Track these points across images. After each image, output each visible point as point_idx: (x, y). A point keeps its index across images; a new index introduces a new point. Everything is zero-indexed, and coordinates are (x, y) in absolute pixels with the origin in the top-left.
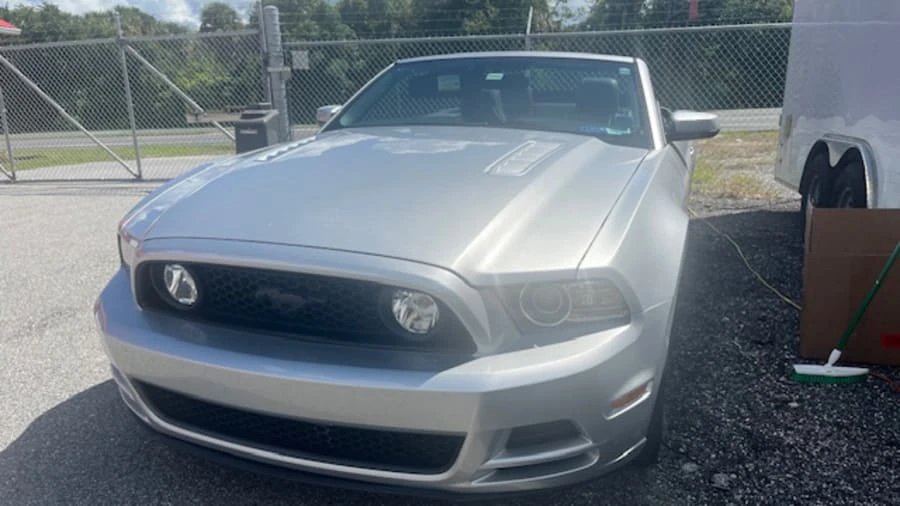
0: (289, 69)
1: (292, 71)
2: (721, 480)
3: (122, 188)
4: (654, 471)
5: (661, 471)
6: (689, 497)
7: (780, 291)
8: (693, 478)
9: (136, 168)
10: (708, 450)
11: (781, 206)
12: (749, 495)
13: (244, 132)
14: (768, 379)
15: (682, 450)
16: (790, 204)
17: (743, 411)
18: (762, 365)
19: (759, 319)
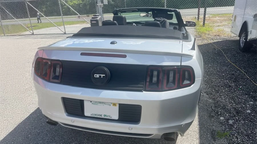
0: (103, 4)
1: (103, 5)
2: (231, 122)
3: (61, 36)
4: (213, 119)
5: (215, 119)
6: (223, 127)
7: (236, 65)
8: (223, 121)
9: (64, 31)
10: (226, 113)
11: (232, 38)
12: (238, 126)
13: (93, 22)
14: (237, 92)
15: (219, 113)
16: (234, 38)
17: (232, 102)
18: (235, 88)
19: (232, 74)
